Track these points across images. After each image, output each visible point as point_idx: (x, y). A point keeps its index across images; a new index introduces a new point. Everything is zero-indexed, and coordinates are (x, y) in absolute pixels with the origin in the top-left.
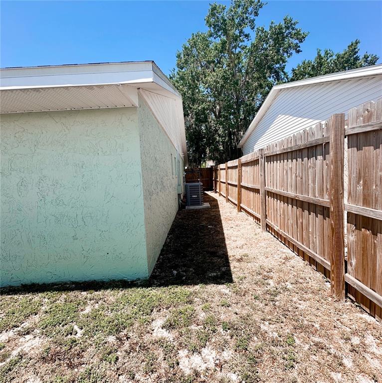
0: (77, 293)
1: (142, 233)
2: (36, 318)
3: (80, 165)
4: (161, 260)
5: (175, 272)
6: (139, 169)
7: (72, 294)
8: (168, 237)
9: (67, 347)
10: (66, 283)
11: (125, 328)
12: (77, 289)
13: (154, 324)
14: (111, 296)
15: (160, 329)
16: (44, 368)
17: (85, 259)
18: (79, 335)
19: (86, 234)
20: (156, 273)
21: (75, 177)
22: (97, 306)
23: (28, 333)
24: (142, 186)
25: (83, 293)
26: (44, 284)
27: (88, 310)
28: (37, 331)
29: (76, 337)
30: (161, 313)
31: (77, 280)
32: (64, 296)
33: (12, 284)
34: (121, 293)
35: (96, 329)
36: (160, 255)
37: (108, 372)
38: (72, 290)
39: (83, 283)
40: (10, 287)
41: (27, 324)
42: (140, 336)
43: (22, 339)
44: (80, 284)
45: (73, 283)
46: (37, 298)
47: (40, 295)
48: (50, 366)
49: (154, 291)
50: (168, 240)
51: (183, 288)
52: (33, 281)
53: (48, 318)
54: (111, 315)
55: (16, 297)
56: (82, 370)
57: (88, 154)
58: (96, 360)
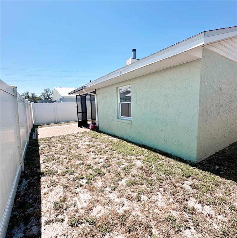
0: (159, 155)
1: (196, 135)
2: (143, 157)
3: (167, 96)
4: (212, 158)
5: (218, 167)
6: (198, 97)
7: (157, 154)
8: (229, 146)
9: (148, 170)
10: (156, 150)
11: (171, 175)
12: (159, 153)
13: (186, 182)
14: (172, 162)
15: (188, 186)
16: (139, 171)
17: (165, 142)
18: (153, 168)
19: (166, 130)
20: (203, 162)
21: (164, 101)
22: (164, 163)
23: (139, 160)
24: (198, 107)
25: (161, 156)
26: (149, 147)
27: (160, 162)
28: (142, 161)
29: (152, 168)
30: (194, 181)
31: (161, 150)
32: (154, 154)
33: (140, 143)
34: (177, 163)
35: (160, 170)
36: (214, 155)
37: (157, 184)
38: (157, 153)
39: (163, 152)
40: (139, 144)
41: (140, 157)
42: (177, 182)
43: (137, 161)
44: (162, 152)
45: (159, 150)
46: (145, 150)
47: (147, 150)
48: (141, 171)
49: (196, 169)
50: (227, 149)
51: (216, 177)
52: (146, 145)
53: (146, 158)
54: (168, 168)
55: (140, 148)
56: (149, 178)
57: (171, 90)
58: (155, 178)
